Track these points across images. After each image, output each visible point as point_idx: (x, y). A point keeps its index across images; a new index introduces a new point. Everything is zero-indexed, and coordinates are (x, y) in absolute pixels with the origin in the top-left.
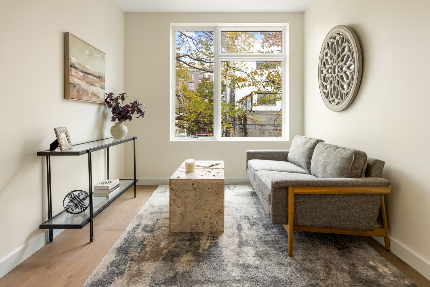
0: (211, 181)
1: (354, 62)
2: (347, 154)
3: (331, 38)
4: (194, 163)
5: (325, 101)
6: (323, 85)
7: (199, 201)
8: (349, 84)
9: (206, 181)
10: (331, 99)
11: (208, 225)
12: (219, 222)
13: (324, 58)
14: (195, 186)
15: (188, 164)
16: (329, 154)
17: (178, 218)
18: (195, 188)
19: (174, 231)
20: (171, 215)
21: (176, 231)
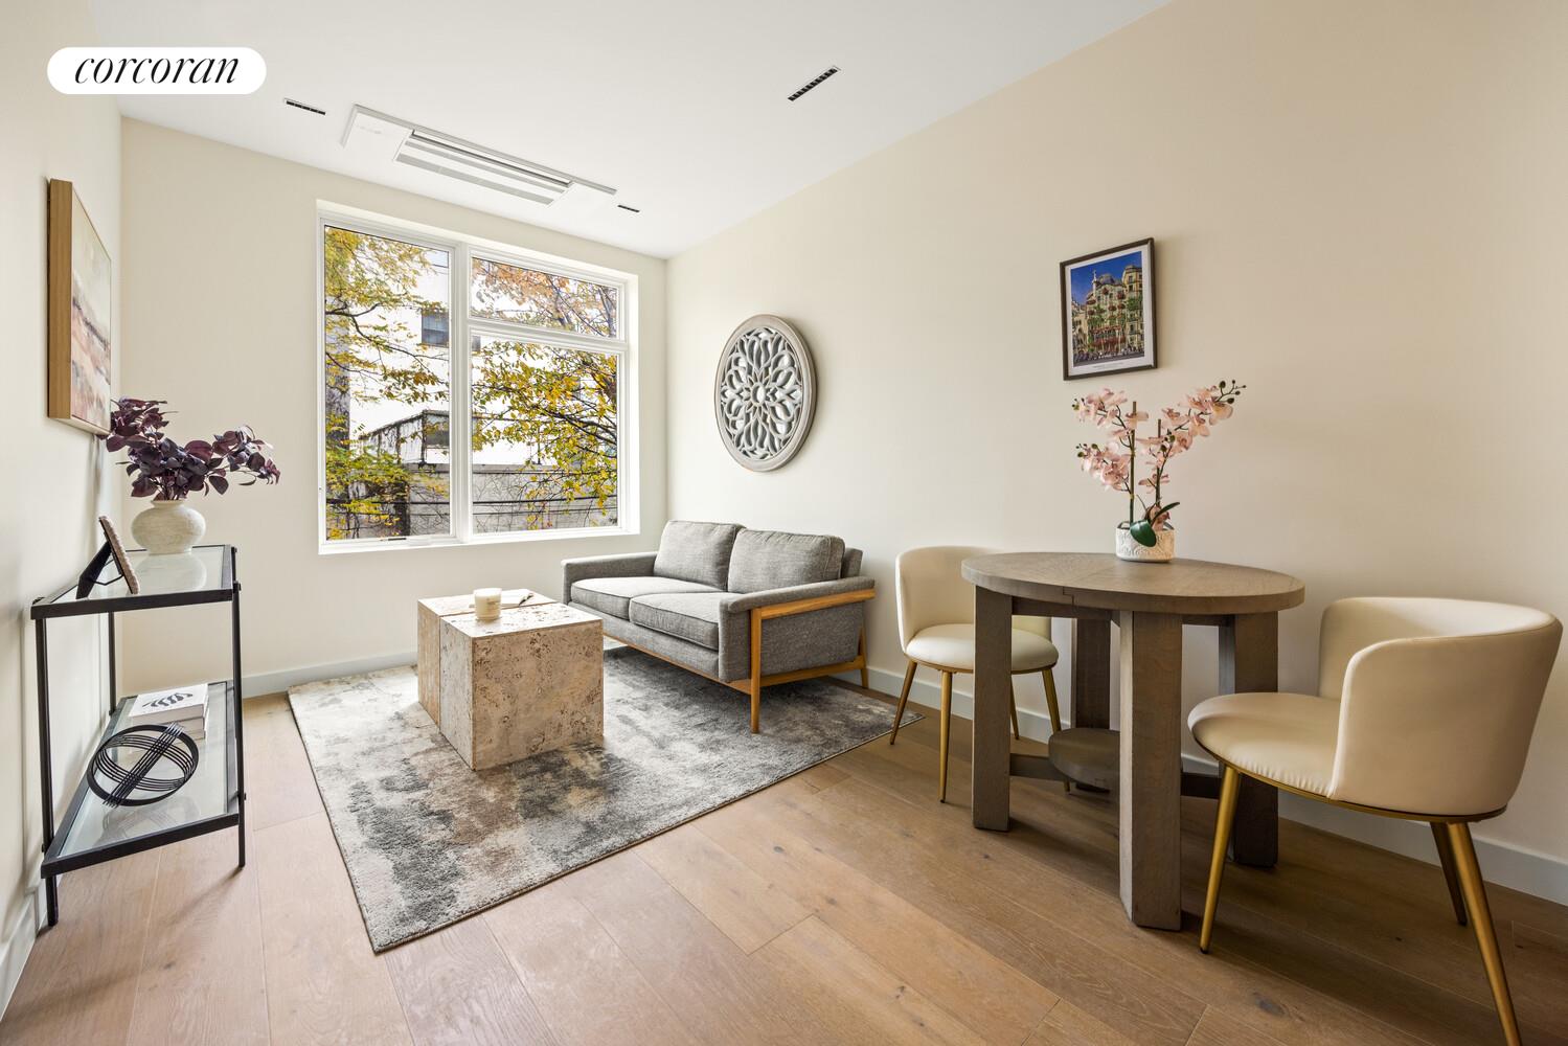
0: (575, 628)
1: (802, 387)
2: (814, 543)
3: (749, 334)
4: (499, 597)
5: (731, 451)
6: (727, 420)
7: (547, 678)
8: (790, 424)
9: (563, 630)
10: (747, 448)
11: (567, 731)
12: (593, 715)
13: (730, 368)
14: (537, 646)
15: (488, 599)
16: (778, 547)
17: (495, 731)
18: (538, 651)
19: (486, 767)
20: (478, 728)
21: (492, 765)
